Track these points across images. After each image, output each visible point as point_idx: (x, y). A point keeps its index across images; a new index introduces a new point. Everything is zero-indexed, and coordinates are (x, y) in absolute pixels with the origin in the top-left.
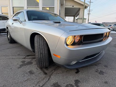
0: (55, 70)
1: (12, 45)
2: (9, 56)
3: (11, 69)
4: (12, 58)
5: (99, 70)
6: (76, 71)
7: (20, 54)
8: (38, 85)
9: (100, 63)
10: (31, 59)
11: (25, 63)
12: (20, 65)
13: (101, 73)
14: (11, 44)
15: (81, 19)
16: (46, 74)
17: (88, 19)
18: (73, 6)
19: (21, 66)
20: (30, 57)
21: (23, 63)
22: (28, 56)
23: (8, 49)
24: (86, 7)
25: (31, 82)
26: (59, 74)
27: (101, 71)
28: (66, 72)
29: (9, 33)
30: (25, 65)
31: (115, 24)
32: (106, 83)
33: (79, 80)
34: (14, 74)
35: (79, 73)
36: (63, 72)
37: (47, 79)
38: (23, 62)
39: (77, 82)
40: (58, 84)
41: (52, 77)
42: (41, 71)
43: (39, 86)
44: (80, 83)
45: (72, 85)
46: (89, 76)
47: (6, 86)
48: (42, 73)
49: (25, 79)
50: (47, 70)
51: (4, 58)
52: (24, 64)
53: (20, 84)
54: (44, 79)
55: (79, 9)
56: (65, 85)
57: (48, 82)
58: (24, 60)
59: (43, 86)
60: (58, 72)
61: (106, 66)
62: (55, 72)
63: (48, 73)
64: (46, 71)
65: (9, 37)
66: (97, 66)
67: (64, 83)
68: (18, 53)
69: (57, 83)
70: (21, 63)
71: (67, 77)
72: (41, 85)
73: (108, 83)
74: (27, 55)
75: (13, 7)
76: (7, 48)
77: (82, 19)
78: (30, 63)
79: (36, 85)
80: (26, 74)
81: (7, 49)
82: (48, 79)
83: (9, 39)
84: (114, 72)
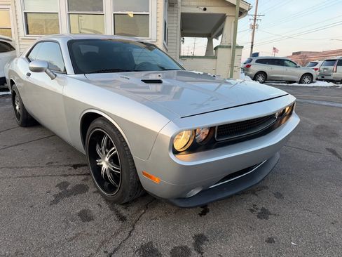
0: (146, 207)
1: (28, 133)
2: (22, 168)
3: (31, 207)
4: (33, 176)
5: (260, 207)
6: (202, 210)
7: (52, 163)
8: (103, 249)
9: (264, 187)
10: (83, 177)
11: (69, 188)
12: (56, 196)
13: (264, 214)
14: (26, 129)
15: (227, 47)
16: (122, 219)
17: (252, 43)
18: (205, 9)
19: (58, 198)
20: (80, 170)
21: (63, 190)
22: (75, 167)
23: (18, 145)
24: (242, 13)
25: (85, 242)
26: (156, 219)
27: (263, 209)
28: (175, 213)
29: (17, 99)
30: (68, 196)
31: (327, 61)
32: (270, 241)
33: (205, 234)
34: (41, 221)
35: (208, 214)
36: (166, 213)
37: (124, 234)
38: (63, 185)
39: (200, 239)
40: (152, 245)
41: (138, 227)
42: (111, 212)
43: (106, 252)
44: (206, 242)
45: (186, 247)
46: (232, 224)
47: (22, 254)
48: (114, 217)
49: (71, 236)
50: (126, 208)
51: (10, 175)
52: (65, 192)
53: (57, 248)
54: (117, 233)
55: (223, 18)
56: (170, 249)
57: (128, 241)
58: (65, 179)
59: (114, 251)
60: (155, 215)
61: (279, 195)
62: (147, 215)
63: (128, 218)
64: (124, 212)
65: (17, 107)
66: (257, 195)
67: (168, 245)
68: (48, 158)
69: (151, 242)
70: (58, 191)
71: (175, 229)
72: (110, 250)
73: (274, 242)
74: (72, 163)
75: (26, 13)
76: (16, 143)
77: (230, 47)
78: (81, 189)
79: (98, 251)
80: (73, 220)
81: (16, 145)
82: (127, 233)
83: (18, 116)
84: (297, 210)
